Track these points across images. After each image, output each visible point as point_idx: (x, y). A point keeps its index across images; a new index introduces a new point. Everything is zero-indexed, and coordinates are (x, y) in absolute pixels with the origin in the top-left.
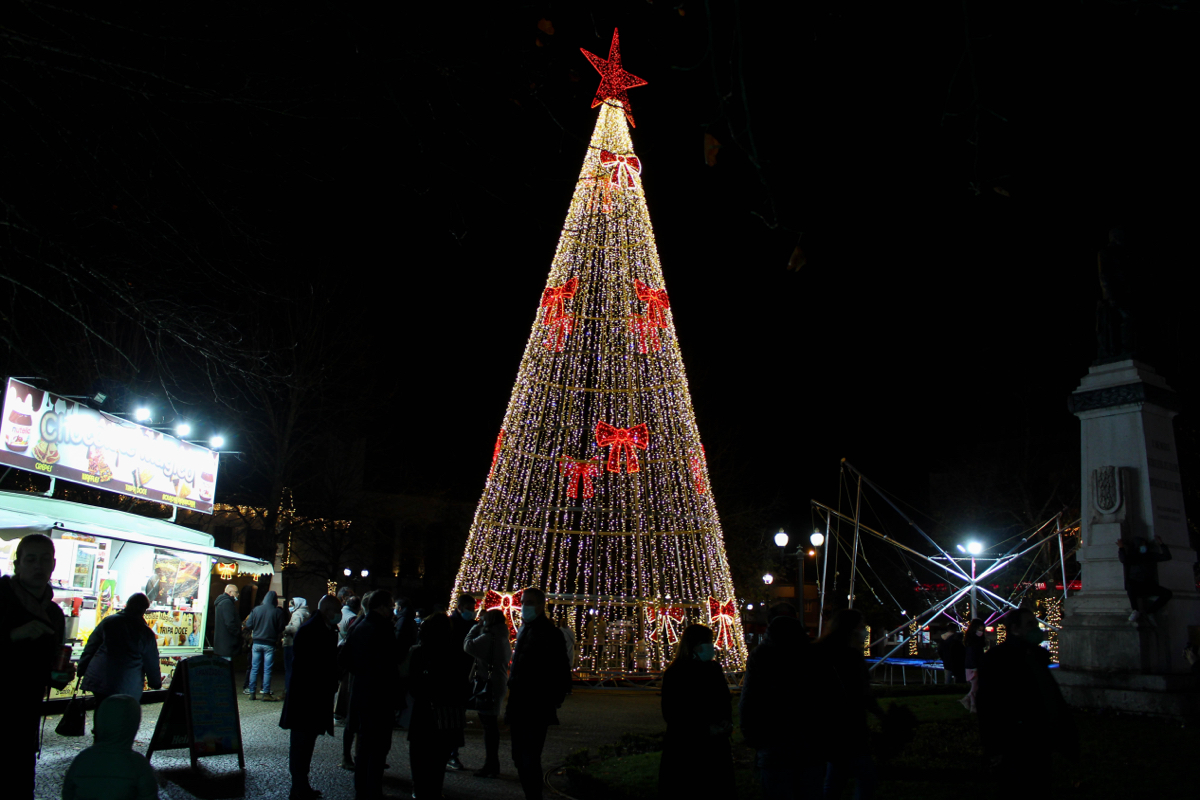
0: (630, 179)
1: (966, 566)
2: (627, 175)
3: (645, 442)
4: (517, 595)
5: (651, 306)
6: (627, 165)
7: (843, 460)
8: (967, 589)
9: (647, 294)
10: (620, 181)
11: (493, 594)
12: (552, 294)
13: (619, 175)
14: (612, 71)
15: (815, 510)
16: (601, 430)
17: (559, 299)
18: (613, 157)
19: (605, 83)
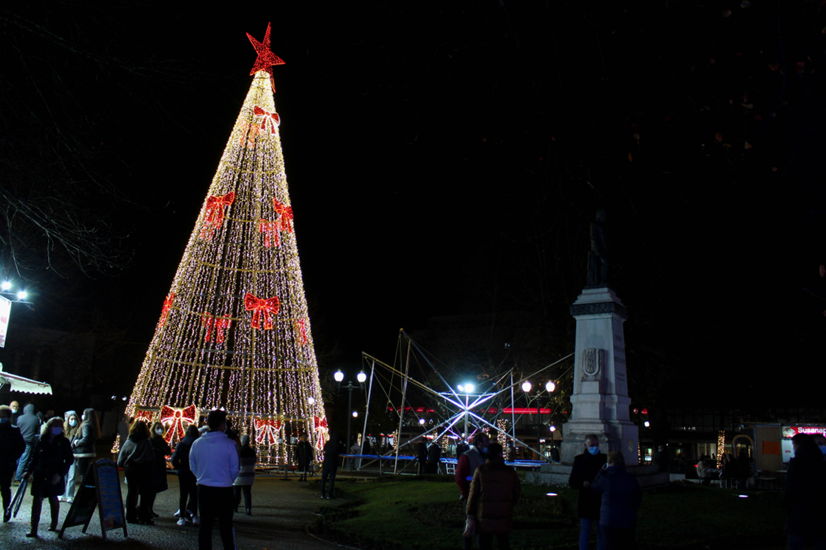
0: (273, 127)
1: (463, 399)
2: (271, 126)
3: (277, 309)
4: (186, 410)
5: (282, 217)
6: (272, 119)
7: (401, 329)
8: (463, 414)
9: (280, 208)
10: (266, 129)
11: (166, 408)
12: (215, 201)
13: (266, 124)
14: (264, 52)
15: (364, 358)
16: (248, 299)
17: (220, 205)
18: (263, 112)
19: (259, 59)
